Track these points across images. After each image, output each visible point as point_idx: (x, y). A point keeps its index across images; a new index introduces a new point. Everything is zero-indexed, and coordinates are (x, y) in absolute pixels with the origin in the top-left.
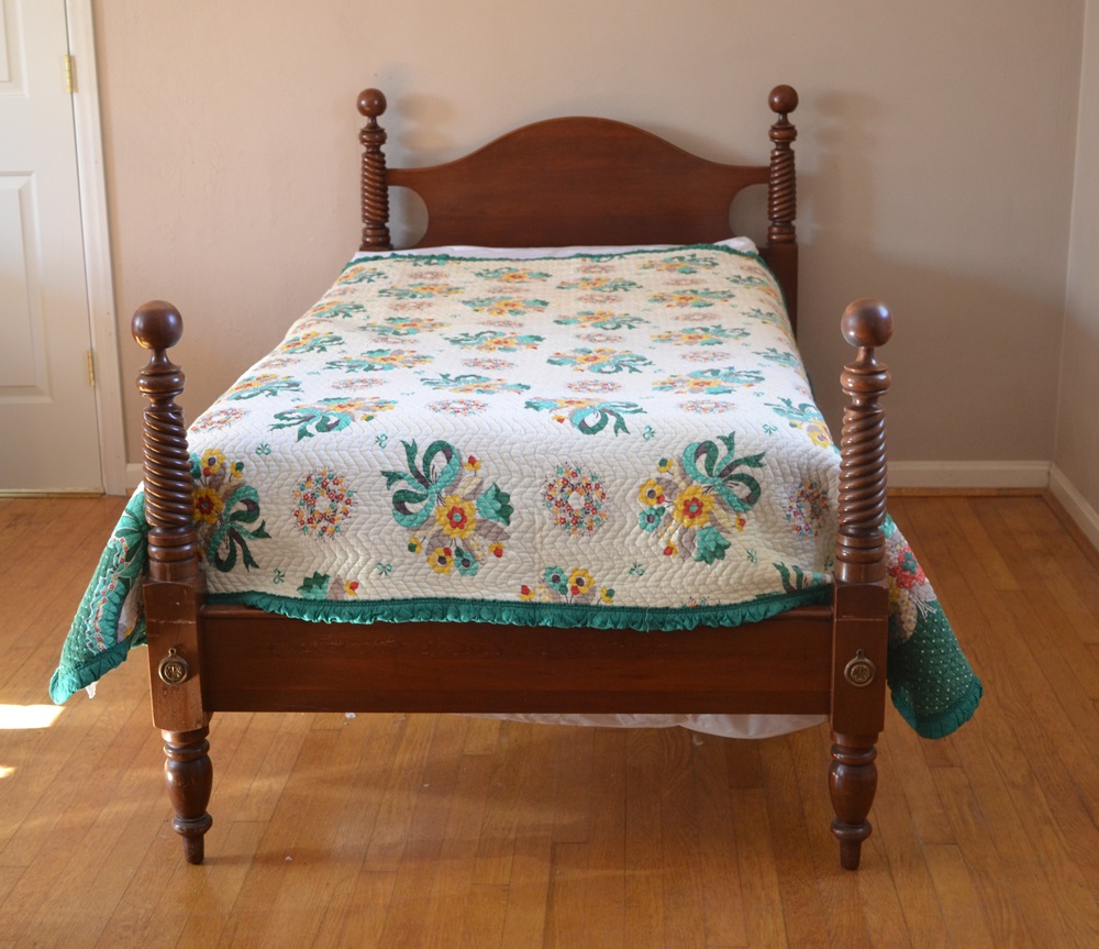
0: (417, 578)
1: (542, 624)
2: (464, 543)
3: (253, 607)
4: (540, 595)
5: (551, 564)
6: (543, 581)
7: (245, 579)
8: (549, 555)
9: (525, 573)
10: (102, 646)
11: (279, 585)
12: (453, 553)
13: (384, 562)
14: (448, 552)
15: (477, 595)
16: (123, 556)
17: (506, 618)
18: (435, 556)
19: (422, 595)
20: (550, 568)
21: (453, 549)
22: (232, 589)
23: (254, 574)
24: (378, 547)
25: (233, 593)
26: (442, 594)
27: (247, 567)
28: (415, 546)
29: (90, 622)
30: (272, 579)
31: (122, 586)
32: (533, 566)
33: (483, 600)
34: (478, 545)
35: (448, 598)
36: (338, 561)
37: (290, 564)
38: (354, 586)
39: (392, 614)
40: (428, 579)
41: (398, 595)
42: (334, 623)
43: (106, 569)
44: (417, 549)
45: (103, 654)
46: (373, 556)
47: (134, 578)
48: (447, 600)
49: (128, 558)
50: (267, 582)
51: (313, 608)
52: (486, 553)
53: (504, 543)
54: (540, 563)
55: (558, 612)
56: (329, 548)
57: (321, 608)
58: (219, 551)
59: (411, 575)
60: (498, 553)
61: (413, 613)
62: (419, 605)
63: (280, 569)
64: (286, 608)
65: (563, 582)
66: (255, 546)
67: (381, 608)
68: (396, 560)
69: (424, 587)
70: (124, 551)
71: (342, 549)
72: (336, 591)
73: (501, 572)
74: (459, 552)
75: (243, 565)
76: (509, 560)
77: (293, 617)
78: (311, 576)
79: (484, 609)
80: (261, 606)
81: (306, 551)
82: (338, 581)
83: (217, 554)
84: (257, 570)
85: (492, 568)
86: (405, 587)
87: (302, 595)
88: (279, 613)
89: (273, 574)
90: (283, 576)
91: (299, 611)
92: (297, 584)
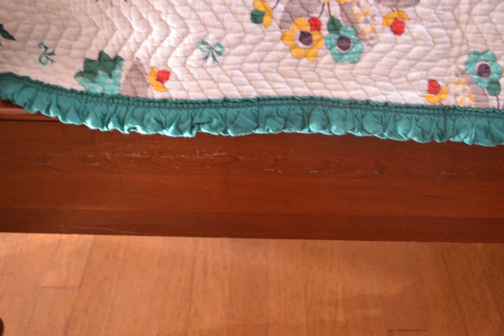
0: (264, 66)
1: (457, 139)
2: (342, 10)
3: (8, 102)
4: (456, 95)
5: (479, 47)
6: (463, 73)
8: (479, 32)
9: (436, 61)
11: (48, 67)
12: (324, 26)
13: (211, 39)
14: (315, 24)
15: (359, 94)
17: (405, 132)
18: (295, 31)
19: (271, 93)
20: (477, 54)
21: (324, 20)
23: (9, 48)
24: (201, 14)
26: (302, 91)
28: (262, 14)
30: (37, 57)
32: (449, 49)
33: (368, 103)
34: (365, 14)
35: (311, 98)
36: (135, 37)
37: (60, 36)
38: (163, 76)
39: (226, 122)
40: (282, 68)
41: (234, 93)
42: (134, 135)
44: (266, 19)
46: (193, 30)
48: (312, 101)
50: (30, 61)
51: (100, 108)
52: (378, 28)
53: (409, 11)
54: (461, 45)
55: (483, 122)
56: (120, 15)
57: (112, 109)
59: (254, 62)
60: (398, 28)
61: (257, 121)
62: (267, 110)
63: (46, 43)
64: (59, 107)
65: (494, 76)
67: (207, 112)
68: (230, 37)
69: (275, 81)
71: (141, 18)
72: (134, 82)
73: (399, 58)
74: (334, 25)
76: (414, 40)
77: (70, 122)
78: (95, 57)
79: (369, 116)
80: (19, 102)
81: (83, 19)
82: (137, 67)
84: (12, 43)
85: (384, 53)
86: (244, 79)
87: (83, 85)
88: (48, 115)
89: (37, 50)
90: (52, 54)
91: (78, 112)
92: (73, 68)
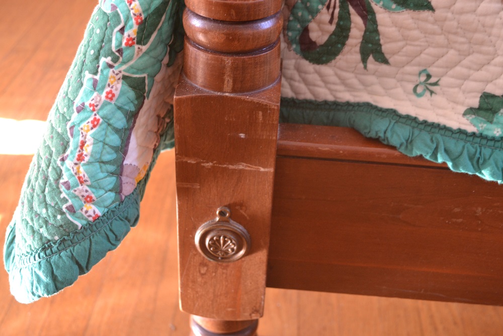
3: (376, 141)
7: (354, 81)
10: (93, 210)
11: (425, 100)
16: (132, 31)
22: (325, 94)
25: (326, 102)
27: (364, 60)
29: (69, 163)
30: (411, 87)
31: (131, 94)
43: (97, 58)
45: (94, 225)
47: (152, 77)
49: (142, 38)
50: (399, 90)
58: (313, 26)
66: (395, 24)
70: (133, 21)
75: (358, 57)
77: (463, 170)
83: (306, 30)
87: (475, 126)
88: (434, 161)
89: (415, 78)
90: (436, 84)
91: (471, 159)
92: (462, 104)
